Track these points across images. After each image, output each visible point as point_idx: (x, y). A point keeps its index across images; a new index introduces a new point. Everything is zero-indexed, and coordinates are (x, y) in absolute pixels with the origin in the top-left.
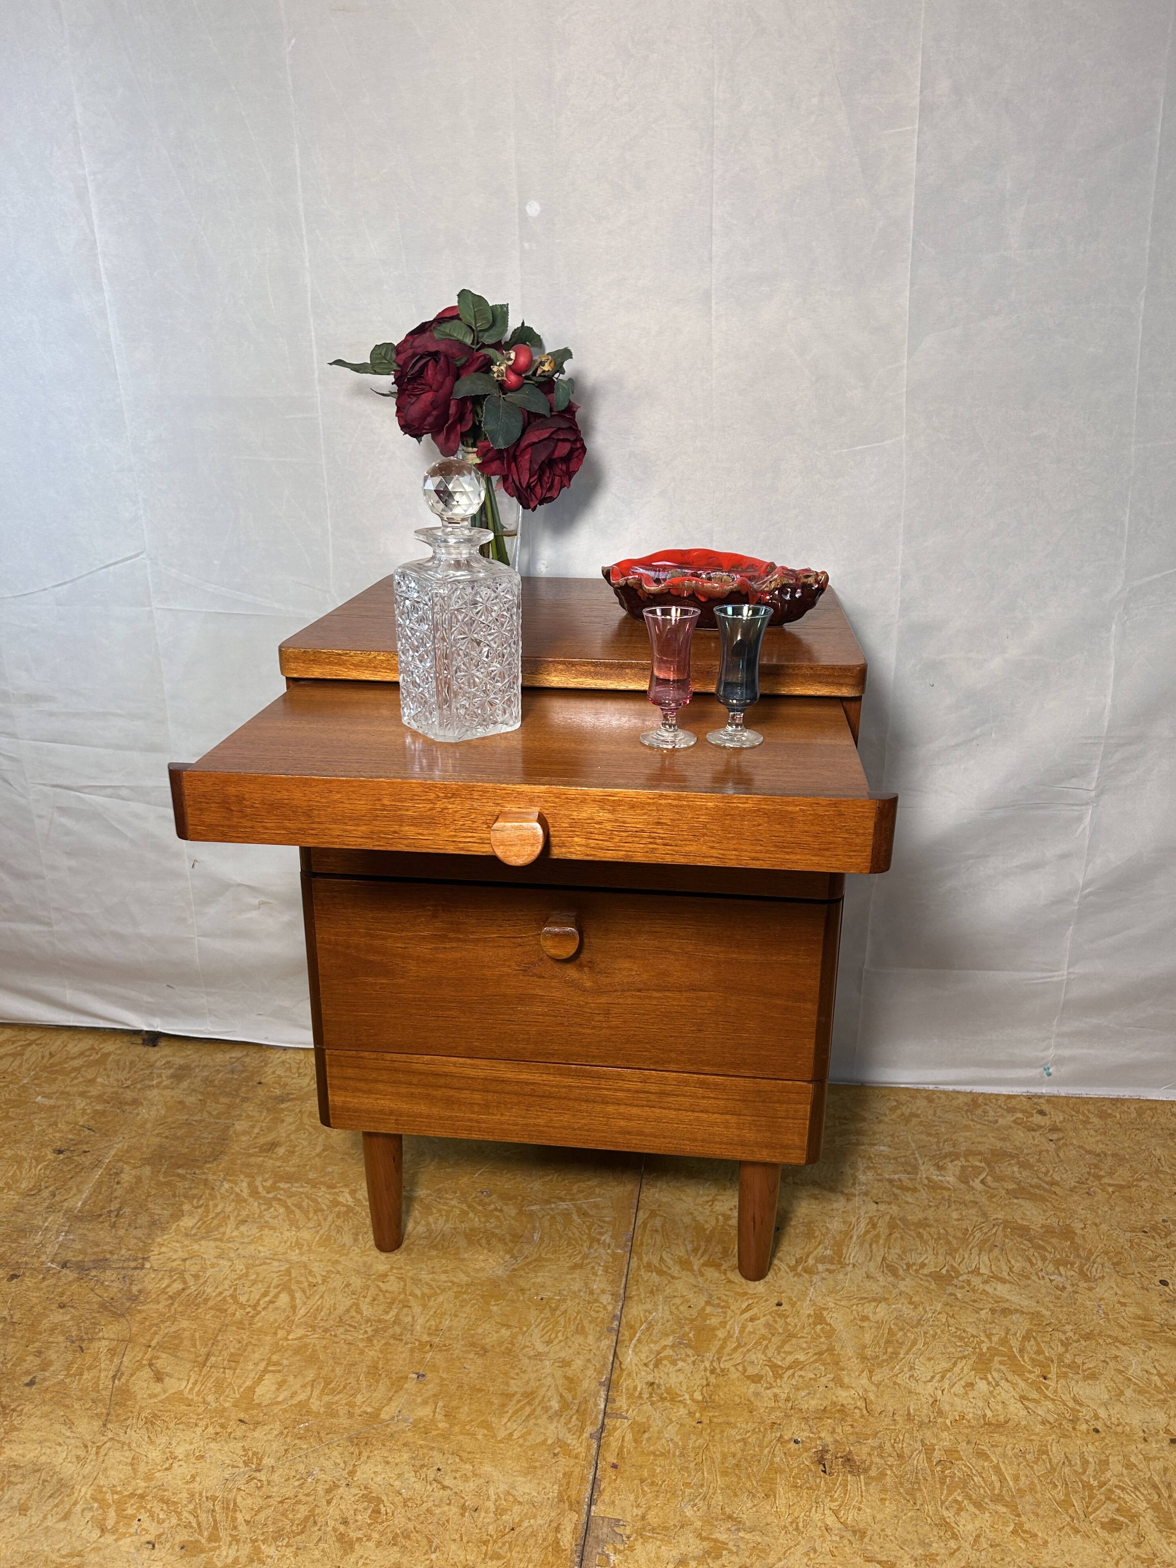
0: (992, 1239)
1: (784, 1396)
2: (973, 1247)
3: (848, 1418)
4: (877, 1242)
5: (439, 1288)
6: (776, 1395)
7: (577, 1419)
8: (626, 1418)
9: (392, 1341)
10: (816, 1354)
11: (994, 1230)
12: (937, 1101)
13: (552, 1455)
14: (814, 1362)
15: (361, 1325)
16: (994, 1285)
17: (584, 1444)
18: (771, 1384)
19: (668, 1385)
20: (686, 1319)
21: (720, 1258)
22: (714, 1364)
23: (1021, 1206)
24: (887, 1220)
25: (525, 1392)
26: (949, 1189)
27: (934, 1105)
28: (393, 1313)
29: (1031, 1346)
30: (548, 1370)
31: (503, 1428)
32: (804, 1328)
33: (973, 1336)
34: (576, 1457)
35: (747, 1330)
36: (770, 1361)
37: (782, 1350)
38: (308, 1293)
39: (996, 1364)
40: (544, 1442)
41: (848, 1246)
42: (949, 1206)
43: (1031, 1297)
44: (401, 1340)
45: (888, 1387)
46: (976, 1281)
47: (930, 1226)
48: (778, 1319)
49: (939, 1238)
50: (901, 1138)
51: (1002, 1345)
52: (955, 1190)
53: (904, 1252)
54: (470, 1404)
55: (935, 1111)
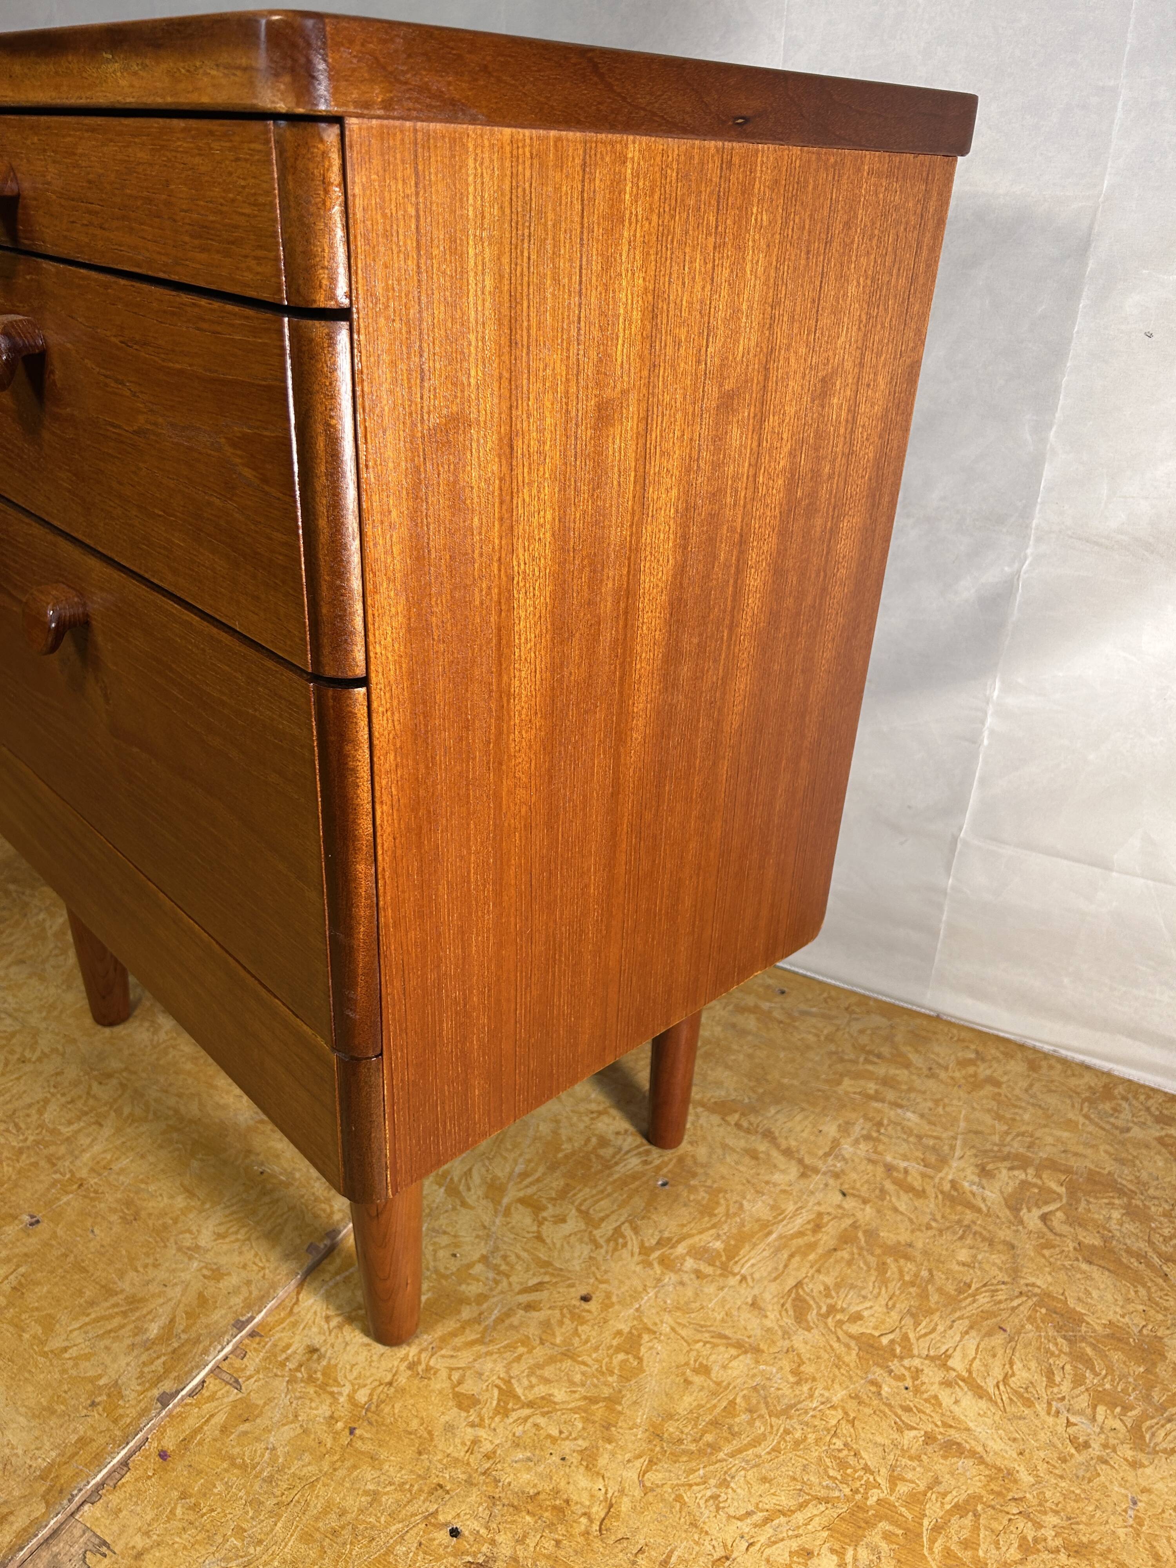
0: (1005, 1315)
1: (487, 1447)
2: (959, 1318)
3: (559, 1527)
4: (805, 1255)
5: (155, 1113)
6: (476, 1442)
7: (164, 1363)
8: (240, 1390)
9: (43, 1163)
10: (585, 1398)
11: (1015, 1303)
12: (1044, 1070)
13: (89, 1402)
14: (574, 1410)
15: (28, 1129)
16: (960, 1394)
17: (142, 1405)
18: (482, 1420)
19: (333, 1362)
20: (436, 1271)
21: (552, 1199)
22: (423, 1355)
23: (1089, 1278)
24: (843, 1226)
25: (134, 1296)
26: (979, 1211)
27: (1035, 1075)
28: (75, 1127)
29: (960, 1527)
30: (186, 1276)
31: (64, 1337)
32: (596, 1349)
33: (866, 1469)
34: (115, 1421)
35: (507, 1322)
36: (508, 1382)
37: (538, 1372)
38: (10, 1067)
39: (875, 1537)
40: (92, 1380)
41: (755, 1245)
42: (961, 1238)
43: (1015, 1440)
44: (54, 1165)
45: (663, 1500)
46: (932, 1376)
47: (908, 1258)
48: (567, 1321)
49: (913, 1284)
50: (948, 1109)
51: (907, 1504)
52: (988, 1215)
53: (838, 1286)
54: (56, 1284)
55: (1031, 1086)
